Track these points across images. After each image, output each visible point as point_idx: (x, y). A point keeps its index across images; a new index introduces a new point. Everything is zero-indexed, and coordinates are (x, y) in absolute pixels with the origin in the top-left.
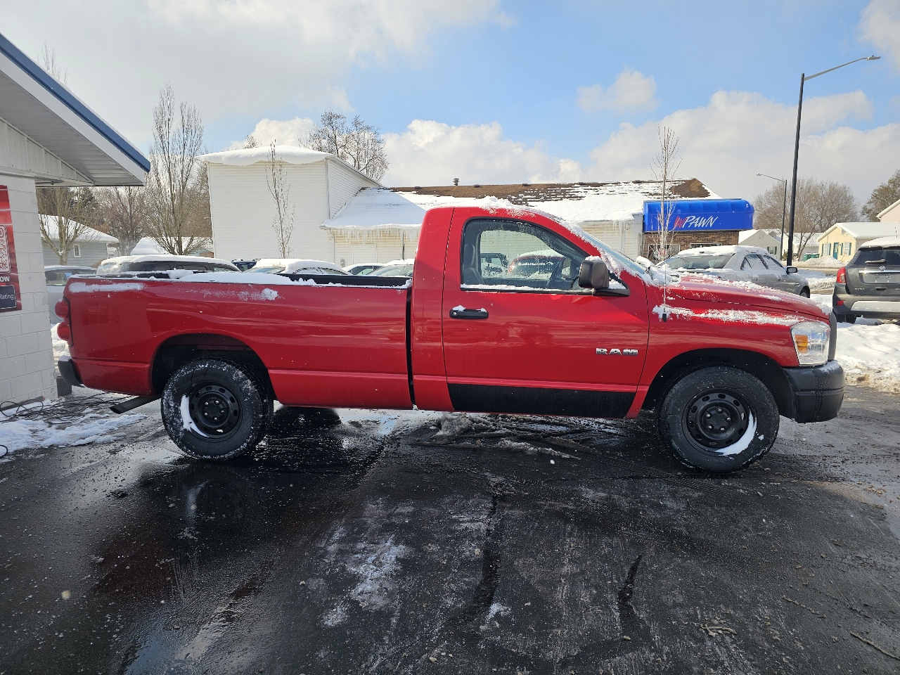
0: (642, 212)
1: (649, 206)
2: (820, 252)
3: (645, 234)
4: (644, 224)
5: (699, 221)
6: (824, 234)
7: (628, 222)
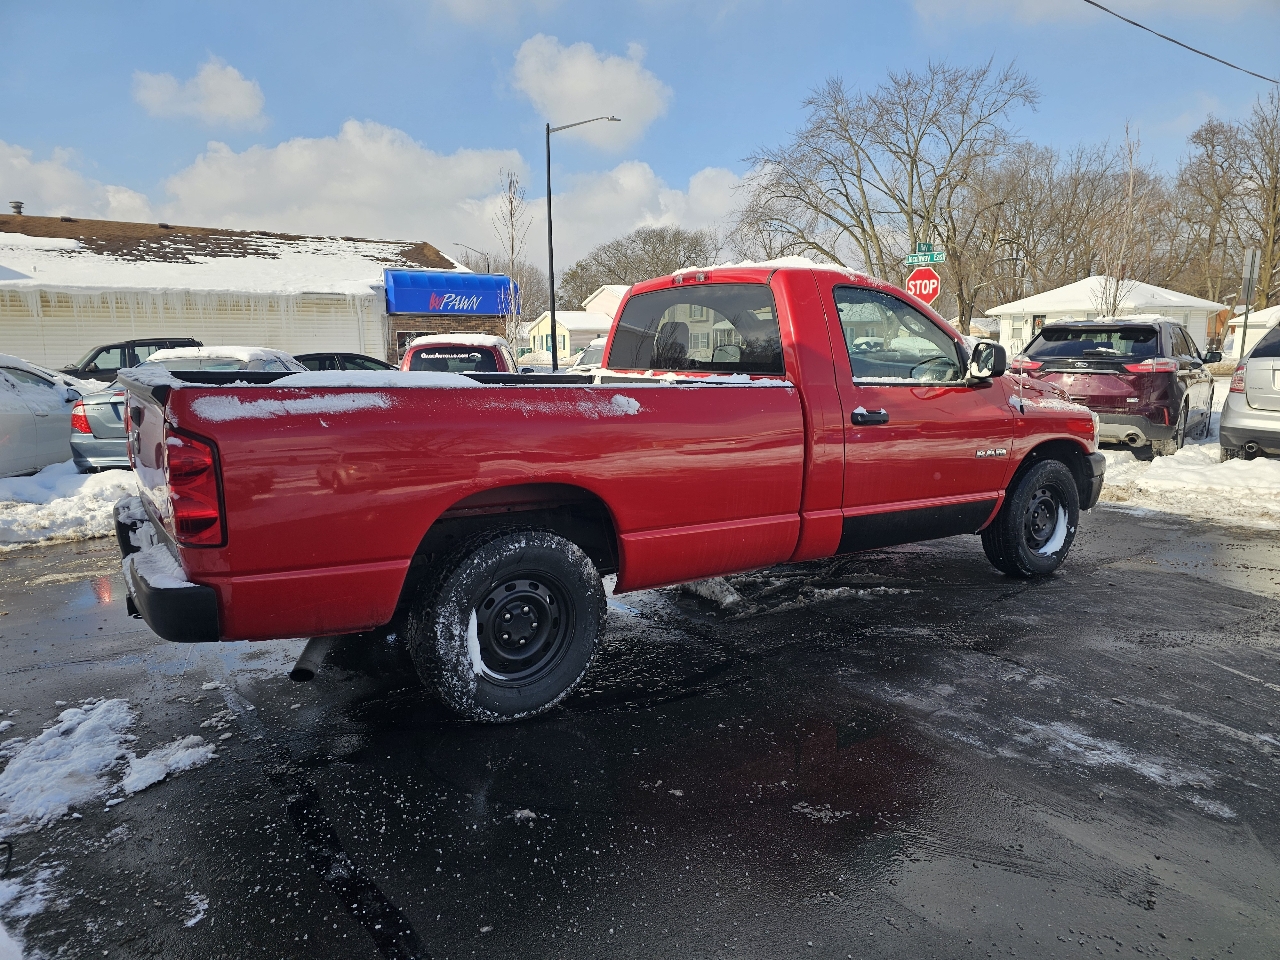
0: (383, 283)
1: (395, 277)
2: (532, 346)
3: (391, 315)
4: (388, 302)
5: (460, 300)
6: (534, 323)
7: (367, 299)
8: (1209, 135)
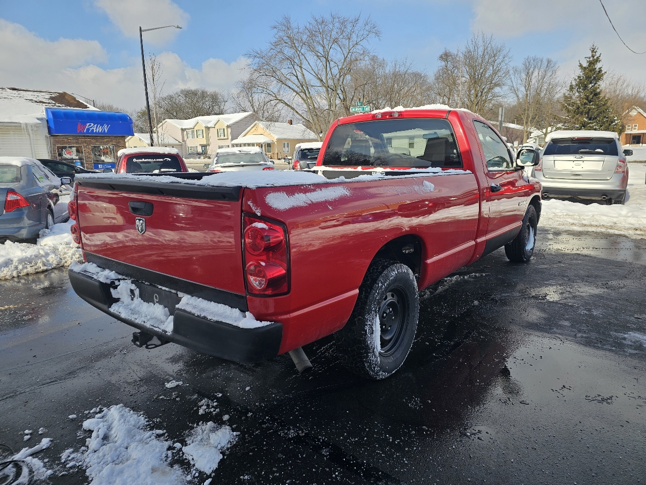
0: (45, 116)
1: (52, 113)
3: (51, 136)
4: (49, 128)
5: (97, 127)
7: (36, 126)
8: (445, 57)
